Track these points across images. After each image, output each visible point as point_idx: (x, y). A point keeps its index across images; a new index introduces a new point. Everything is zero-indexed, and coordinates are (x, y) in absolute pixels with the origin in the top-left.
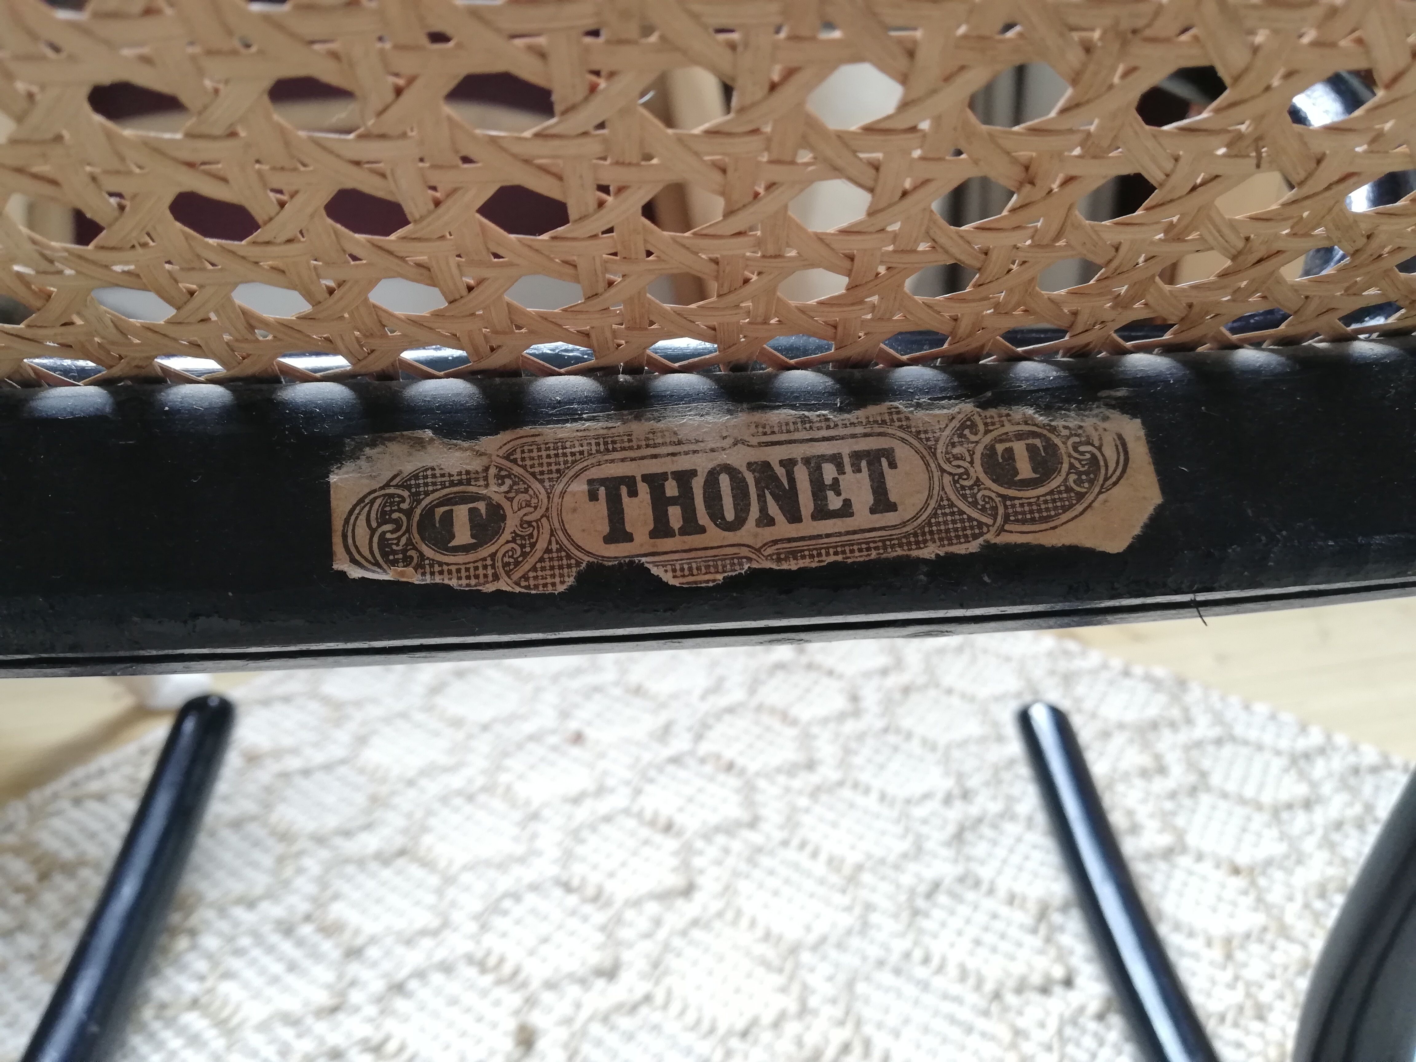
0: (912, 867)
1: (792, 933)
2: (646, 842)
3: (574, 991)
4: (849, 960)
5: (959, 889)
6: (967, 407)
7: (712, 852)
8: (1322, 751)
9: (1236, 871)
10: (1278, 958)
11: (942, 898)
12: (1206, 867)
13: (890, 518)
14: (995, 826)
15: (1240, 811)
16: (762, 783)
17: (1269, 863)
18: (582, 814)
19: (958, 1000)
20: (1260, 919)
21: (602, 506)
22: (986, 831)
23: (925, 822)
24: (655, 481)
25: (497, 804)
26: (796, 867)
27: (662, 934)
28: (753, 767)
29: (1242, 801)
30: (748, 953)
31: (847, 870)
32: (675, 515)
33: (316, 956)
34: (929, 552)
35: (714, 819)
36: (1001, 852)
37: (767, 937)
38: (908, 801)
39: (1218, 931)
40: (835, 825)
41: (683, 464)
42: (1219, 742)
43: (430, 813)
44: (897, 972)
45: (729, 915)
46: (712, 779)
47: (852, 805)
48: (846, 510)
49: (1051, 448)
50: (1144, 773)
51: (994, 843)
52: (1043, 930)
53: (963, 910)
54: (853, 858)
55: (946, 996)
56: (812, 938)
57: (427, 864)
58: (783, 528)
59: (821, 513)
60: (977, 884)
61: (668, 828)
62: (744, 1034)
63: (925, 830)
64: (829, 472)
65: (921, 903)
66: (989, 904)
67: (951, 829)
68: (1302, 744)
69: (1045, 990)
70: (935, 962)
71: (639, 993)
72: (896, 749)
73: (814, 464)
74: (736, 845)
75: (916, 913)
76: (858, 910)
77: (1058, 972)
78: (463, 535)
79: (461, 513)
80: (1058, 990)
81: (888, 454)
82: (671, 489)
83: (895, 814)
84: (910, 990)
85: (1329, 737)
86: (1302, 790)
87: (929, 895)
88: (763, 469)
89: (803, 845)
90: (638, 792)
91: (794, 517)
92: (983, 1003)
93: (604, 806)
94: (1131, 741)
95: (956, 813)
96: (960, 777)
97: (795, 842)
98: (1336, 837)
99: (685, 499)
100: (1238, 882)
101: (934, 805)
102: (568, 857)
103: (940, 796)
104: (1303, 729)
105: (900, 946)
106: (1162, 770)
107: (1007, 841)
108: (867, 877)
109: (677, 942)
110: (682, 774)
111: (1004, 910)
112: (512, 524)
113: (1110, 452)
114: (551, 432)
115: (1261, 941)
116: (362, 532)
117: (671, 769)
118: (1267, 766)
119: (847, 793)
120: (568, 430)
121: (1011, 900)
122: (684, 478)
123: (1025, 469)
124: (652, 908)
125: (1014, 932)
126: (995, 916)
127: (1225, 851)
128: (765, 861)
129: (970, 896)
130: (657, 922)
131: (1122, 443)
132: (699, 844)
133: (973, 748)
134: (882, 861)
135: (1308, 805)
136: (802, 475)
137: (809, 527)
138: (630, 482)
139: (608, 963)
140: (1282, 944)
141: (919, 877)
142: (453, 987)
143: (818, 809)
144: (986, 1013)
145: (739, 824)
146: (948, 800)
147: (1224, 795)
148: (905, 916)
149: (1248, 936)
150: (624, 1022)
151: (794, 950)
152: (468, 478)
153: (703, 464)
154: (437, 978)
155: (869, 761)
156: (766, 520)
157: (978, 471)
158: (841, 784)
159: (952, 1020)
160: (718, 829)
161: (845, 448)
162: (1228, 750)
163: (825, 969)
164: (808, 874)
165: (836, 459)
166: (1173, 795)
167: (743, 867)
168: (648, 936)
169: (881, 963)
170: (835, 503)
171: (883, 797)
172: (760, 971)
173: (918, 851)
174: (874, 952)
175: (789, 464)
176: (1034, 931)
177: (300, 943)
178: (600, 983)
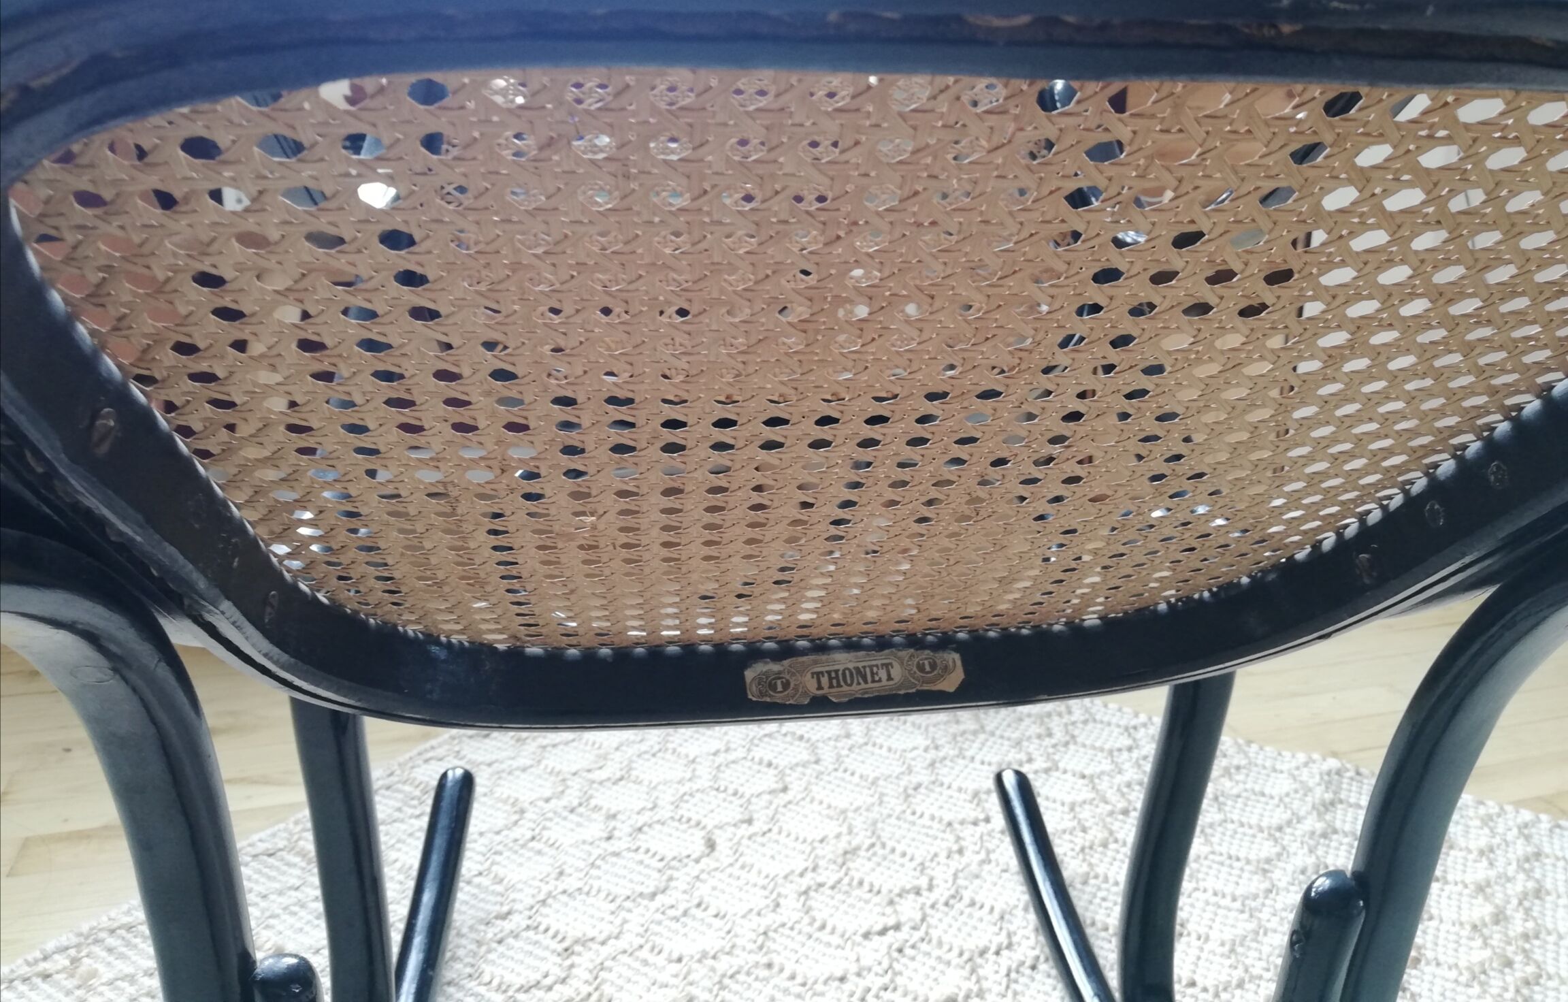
0: (906, 778)
1: (843, 805)
2: (759, 772)
3: (732, 829)
4: (874, 815)
5: (931, 786)
6: (912, 650)
7: (795, 775)
8: (1145, 725)
9: (1084, 777)
10: (1099, 810)
11: (922, 790)
12: (1068, 776)
13: (891, 683)
14: (952, 761)
15: (1091, 752)
16: (820, 745)
17: (1102, 773)
18: (720, 759)
19: (930, 827)
20: (1092, 795)
21: (815, 680)
22: (948, 762)
23: (914, 759)
24: (829, 672)
25: (668, 756)
26: (843, 779)
27: (773, 807)
28: (814, 738)
29: (1093, 747)
30: (820, 813)
31: (870, 780)
32: (834, 682)
33: (589, 819)
34: (902, 692)
35: (794, 761)
36: (955, 772)
37: (829, 807)
38: (905, 751)
39: (1068, 799)
40: (863, 762)
41: (836, 667)
42: (1085, 722)
43: (631, 761)
44: (898, 818)
45: (808, 799)
46: (791, 744)
47: (873, 754)
48: (880, 680)
49: (935, 663)
50: (1039, 737)
51: (952, 768)
52: (975, 801)
53: (933, 795)
54: (872, 776)
55: (924, 826)
56: (853, 807)
57: (638, 782)
58: (863, 686)
59: (873, 681)
60: (942, 785)
61: (770, 765)
62: (822, 841)
63: (913, 763)
64: (875, 669)
65: (910, 792)
66: (948, 792)
67: (928, 762)
68: (1134, 722)
69: (975, 823)
70: (918, 814)
71: (765, 828)
72: (897, 728)
73: (871, 667)
74: (808, 772)
75: (908, 796)
76: (877, 796)
77: (982, 816)
78: (780, 688)
79: (779, 682)
80: (982, 824)
81: (891, 664)
82: (833, 675)
83: (897, 756)
84: (906, 826)
85: (1150, 719)
86: (1129, 742)
87: (916, 789)
88: (857, 669)
89: (845, 771)
90: (749, 750)
91: (866, 682)
92: (943, 828)
93: (732, 756)
94: (1034, 723)
95: (932, 754)
96: (933, 739)
97: (841, 769)
98: (1142, 762)
99: (837, 677)
100: (1085, 781)
101: (920, 752)
102: (715, 778)
103: (922, 748)
104: (1136, 715)
105: (898, 809)
106: (1050, 735)
107: (958, 768)
108: (881, 782)
109: (781, 809)
110: (773, 742)
111: (956, 794)
112: (792, 685)
113: (951, 663)
114: (801, 659)
115: (1091, 804)
116: (754, 688)
117: (766, 739)
118: (1112, 732)
119: (869, 748)
120: (805, 659)
121: (960, 790)
122: (837, 671)
123: (928, 668)
124: (766, 797)
125: (960, 803)
126: (951, 797)
127: (1078, 769)
128: (826, 778)
129: (938, 789)
130: (771, 803)
131: (954, 661)
132: (788, 771)
133: (942, 727)
134: (890, 776)
135: (1130, 749)
136: (868, 670)
137: (870, 685)
138: (822, 673)
139: (747, 817)
140: (1102, 805)
141: (910, 782)
142: (666, 829)
143: (853, 756)
144: (944, 831)
145: (808, 762)
146: (926, 750)
147: (1084, 746)
148: (902, 798)
149: (1084, 802)
150: (759, 839)
151: (844, 812)
152: (780, 672)
153: (841, 667)
154: (658, 827)
155: (882, 734)
156: (859, 684)
157: (915, 669)
158: (866, 744)
159: (927, 835)
160: (797, 765)
161: (879, 662)
162: (1090, 726)
163: (862, 819)
164: (850, 782)
165: (877, 666)
166: (1054, 746)
167: (813, 780)
168: (767, 808)
169: (890, 816)
170: (877, 678)
171: (890, 750)
172: (828, 821)
173: (910, 771)
174: (885, 812)
175: (864, 667)
176: (971, 802)
177: (581, 815)
178: (745, 826)
